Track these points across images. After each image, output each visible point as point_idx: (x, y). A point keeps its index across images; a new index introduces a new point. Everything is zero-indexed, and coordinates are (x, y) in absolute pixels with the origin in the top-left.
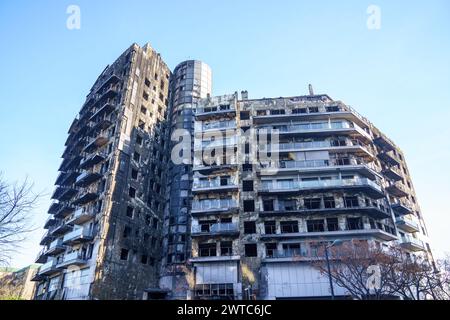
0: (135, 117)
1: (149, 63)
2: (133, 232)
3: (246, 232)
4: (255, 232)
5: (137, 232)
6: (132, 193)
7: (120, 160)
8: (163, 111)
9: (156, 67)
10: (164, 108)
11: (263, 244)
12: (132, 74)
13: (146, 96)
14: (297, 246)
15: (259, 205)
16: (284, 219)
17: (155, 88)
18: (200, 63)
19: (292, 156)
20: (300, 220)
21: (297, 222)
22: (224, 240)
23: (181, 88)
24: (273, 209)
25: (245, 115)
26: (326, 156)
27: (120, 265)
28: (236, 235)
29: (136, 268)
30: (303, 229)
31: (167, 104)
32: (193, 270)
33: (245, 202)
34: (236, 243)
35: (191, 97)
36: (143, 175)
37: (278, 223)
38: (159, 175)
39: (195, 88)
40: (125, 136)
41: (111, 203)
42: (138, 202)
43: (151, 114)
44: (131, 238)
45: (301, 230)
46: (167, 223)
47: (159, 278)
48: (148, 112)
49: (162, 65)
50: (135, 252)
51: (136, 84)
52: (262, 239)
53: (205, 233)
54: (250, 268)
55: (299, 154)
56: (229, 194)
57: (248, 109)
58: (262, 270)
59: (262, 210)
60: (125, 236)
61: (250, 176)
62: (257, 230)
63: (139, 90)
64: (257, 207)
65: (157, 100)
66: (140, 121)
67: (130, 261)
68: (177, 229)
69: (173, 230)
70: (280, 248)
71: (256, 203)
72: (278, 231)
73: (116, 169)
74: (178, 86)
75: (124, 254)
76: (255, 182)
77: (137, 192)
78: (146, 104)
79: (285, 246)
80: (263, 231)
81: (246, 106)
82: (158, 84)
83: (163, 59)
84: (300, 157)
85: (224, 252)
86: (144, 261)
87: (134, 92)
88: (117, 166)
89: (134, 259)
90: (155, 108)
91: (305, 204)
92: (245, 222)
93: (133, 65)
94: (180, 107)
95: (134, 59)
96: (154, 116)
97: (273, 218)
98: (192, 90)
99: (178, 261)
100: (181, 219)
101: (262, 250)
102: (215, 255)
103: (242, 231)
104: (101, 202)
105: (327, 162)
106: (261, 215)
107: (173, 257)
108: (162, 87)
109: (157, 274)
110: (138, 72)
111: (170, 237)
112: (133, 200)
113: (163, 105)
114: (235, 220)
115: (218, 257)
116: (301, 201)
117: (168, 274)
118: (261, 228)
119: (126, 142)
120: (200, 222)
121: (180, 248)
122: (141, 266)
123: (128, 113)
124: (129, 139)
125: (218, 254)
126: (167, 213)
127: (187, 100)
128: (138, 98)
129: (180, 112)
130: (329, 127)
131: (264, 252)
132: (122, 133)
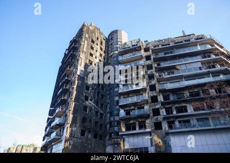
0: (86, 58)
1: (93, 32)
2: (88, 120)
3: (154, 115)
4: (159, 115)
5: (90, 121)
6: (86, 98)
7: (78, 80)
8: (103, 56)
9: (97, 34)
10: (103, 55)
11: (165, 122)
12: (84, 37)
13: (92, 48)
14: (188, 121)
15: (161, 98)
16: (177, 105)
17: (97, 44)
18: (121, 31)
19: (178, 67)
20: (188, 105)
21: (186, 106)
22: (140, 120)
23: (112, 44)
24: (169, 99)
25: (146, 50)
26: (200, 65)
27: (80, 139)
28: (148, 117)
29: (91, 141)
30: (190, 110)
31: (105, 52)
32: (122, 139)
33: (151, 97)
34: (148, 121)
35: (117, 48)
36: (93, 89)
37: (173, 108)
38: (103, 89)
39: (119, 43)
40: (81, 68)
41: (74, 103)
42: (90, 103)
43: (96, 57)
44: (87, 124)
45: (189, 111)
46: (108, 115)
47: (106, 147)
48: (94, 56)
49: (101, 33)
50: (90, 132)
51: (86, 41)
52: (164, 118)
53: (128, 116)
54: (159, 137)
55: (182, 66)
56: (141, 92)
57: (148, 46)
58: (167, 138)
59: (162, 100)
60: (83, 122)
61: (153, 82)
62: (161, 113)
63: (88, 44)
64: (159, 100)
65: (99, 50)
66: (90, 60)
67: (87, 137)
68: (114, 118)
69: (112, 119)
70: (177, 123)
71: (158, 97)
72: (175, 113)
73: (76, 85)
74: (110, 43)
75: (83, 133)
76: (157, 85)
77: (89, 98)
78: (93, 52)
79: (180, 122)
80: (165, 114)
81: (147, 45)
82: (99, 42)
83: (101, 31)
84: (183, 67)
85: (140, 128)
86: (95, 137)
87: (85, 46)
88: (76, 83)
89: (90, 136)
90: (98, 54)
91: (190, 95)
92: (153, 109)
93: (84, 33)
94: (112, 53)
95: (85, 30)
96: (97, 58)
97: (170, 106)
98: (117, 44)
99: (116, 137)
100: (115, 112)
101: (165, 126)
102: (136, 130)
103: (152, 115)
104: (68, 104)
105: (200, 69)
106: (163, 104)
107: (113, 134)
108: (101, 44)
109: (104, 145)
110: (87, 36)
111: (111, 123)
112: (87, 102)
113: (102, 53)
114: (146, 107)
115: (137, 131)
116: (187, 94)
117: (111, 145)
118: (163, 112)
119: (81, 71)
120: (125, 111)
121: (116, 129)
122: (94, 140)
123: (82, 56)
124: (83, 70)
125: (137, 129)
126: (108, 110)
127: (115, 49)
128: (87, 48)
129: (112, 56)
130: (199, 48)
131: (167, 126)
132: (79, 66)
